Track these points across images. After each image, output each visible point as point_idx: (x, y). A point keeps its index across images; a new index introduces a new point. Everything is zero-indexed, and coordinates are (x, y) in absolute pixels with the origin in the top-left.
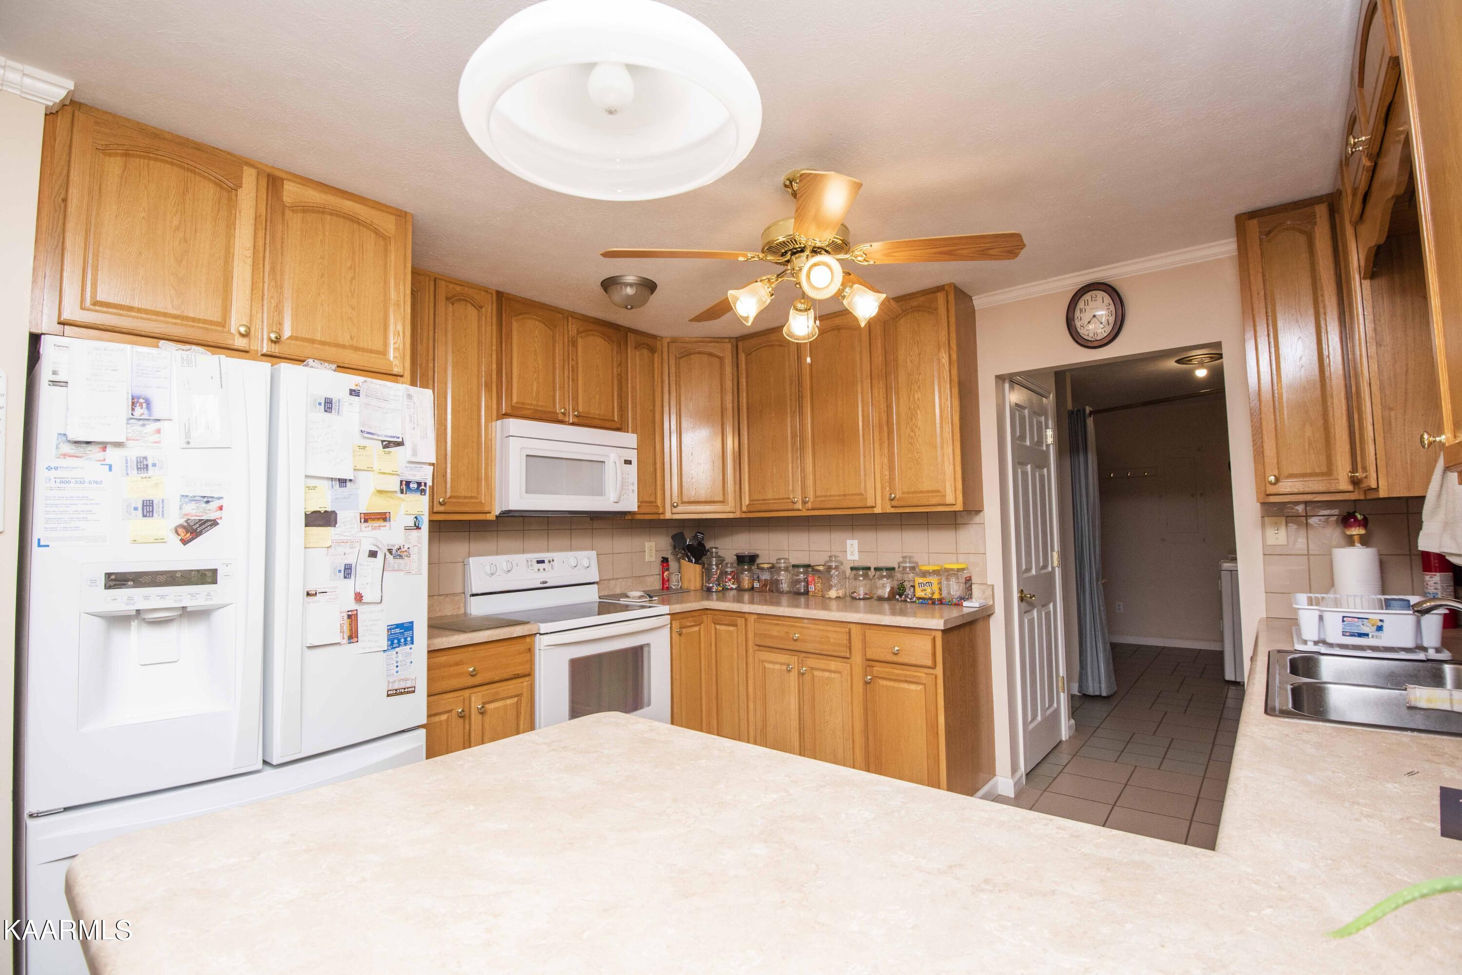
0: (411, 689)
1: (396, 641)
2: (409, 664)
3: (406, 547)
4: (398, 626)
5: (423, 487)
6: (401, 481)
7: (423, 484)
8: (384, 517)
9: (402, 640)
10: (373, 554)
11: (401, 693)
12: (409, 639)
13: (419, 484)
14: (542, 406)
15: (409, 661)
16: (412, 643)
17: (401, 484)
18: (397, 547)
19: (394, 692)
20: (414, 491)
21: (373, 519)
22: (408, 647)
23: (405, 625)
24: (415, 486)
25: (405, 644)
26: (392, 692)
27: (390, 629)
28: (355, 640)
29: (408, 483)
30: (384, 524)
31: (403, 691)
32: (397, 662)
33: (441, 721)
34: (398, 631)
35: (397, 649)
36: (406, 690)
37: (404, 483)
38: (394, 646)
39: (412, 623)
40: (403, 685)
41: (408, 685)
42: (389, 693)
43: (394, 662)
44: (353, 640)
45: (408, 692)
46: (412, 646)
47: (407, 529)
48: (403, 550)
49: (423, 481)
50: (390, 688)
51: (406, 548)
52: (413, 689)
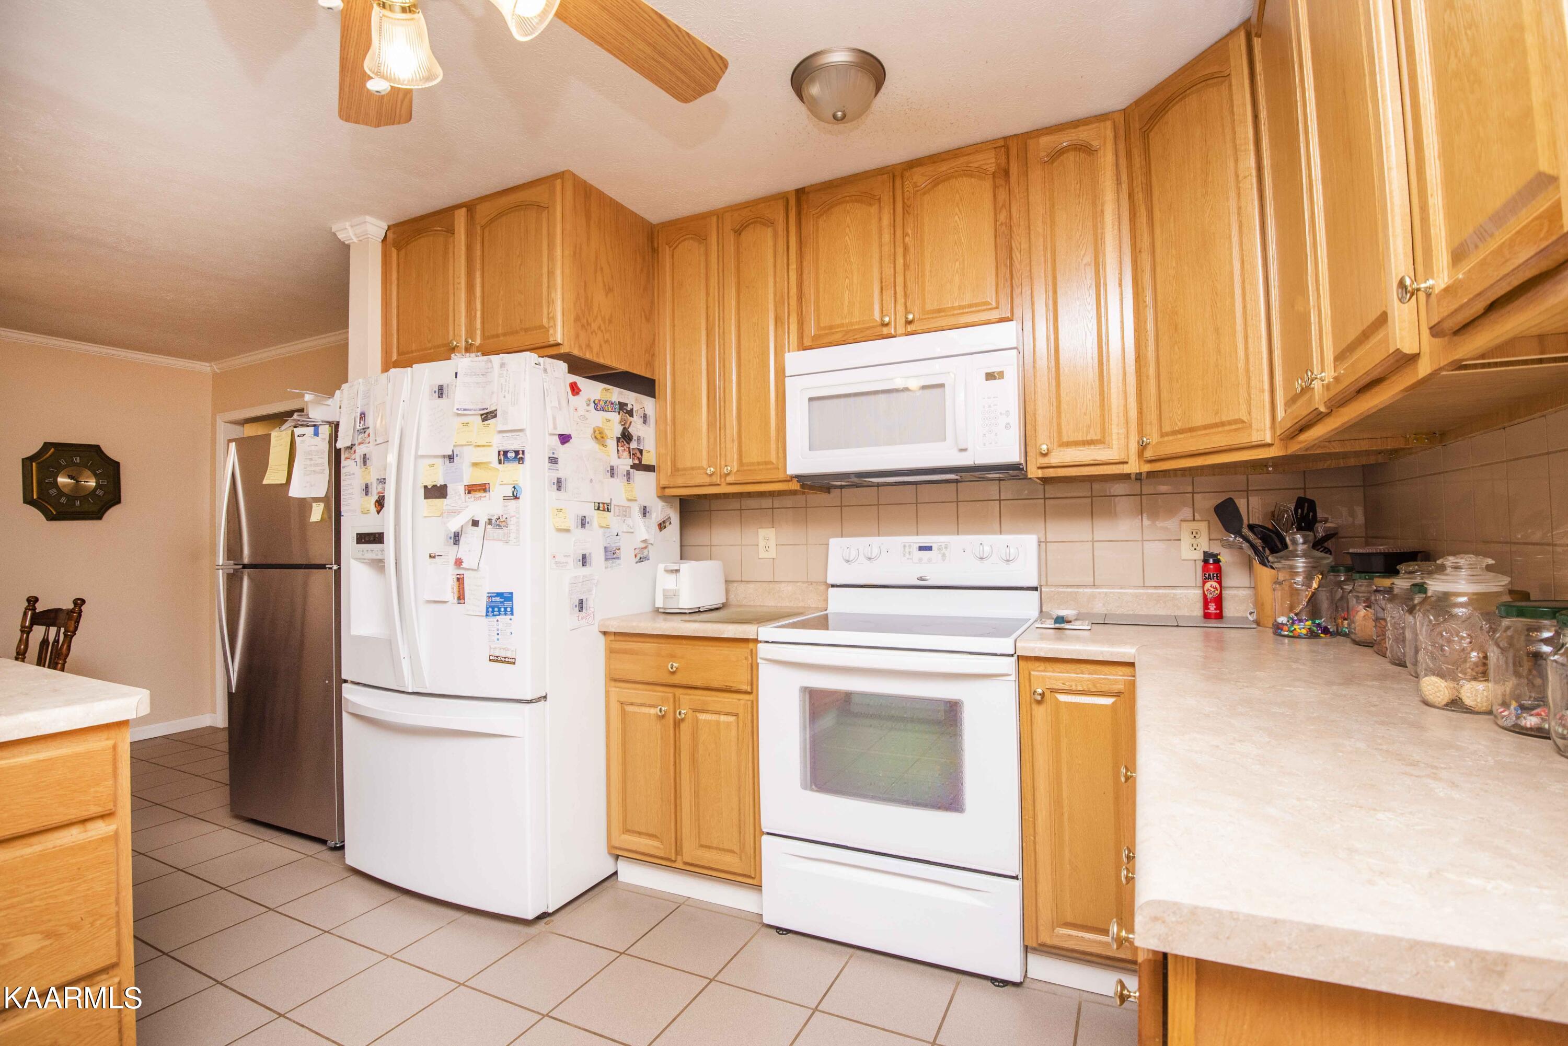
0: (511, 660)
1: (496, 609)
2: (509, 634)
3: (504, 517)
4: (499, 595)
5: (521, 455)
6: (499, 452)
7: (521, 452)
8: (483, 488)
9: (502, 609)
10: (475, 523)
11: (502, 662)
12: (509, 609)
13: (517, 453)
14: (858, 323)
15: (509, 631)
16: (512, 614)
17: (499, 454)
18: (496, 517)
19: (496, 658)
20: (511, 460)
21: (475, 491)
22: (509, 617)
23: (505, 595)
24: (513, 455)
25: (506, 614)
26: (493, 658)
27: (492, 597)
28: (462, 601)
29: (505, 453)
30: (484, 494)
31: (503, 659)
32: (498, 630)
33: (650, 714)
34: (498, 599)
35: (498, 617)
36: (507, 660)
37: (502, 453)
38: (495, 613)
39: (512, 593)
40: (503, 654)
41: (509, 656)
42: (491, 658)
43: (495, 629)
44: (461, 601)
45: (509, 663)
46: (512, 617)
47: (505, 499)
48: (502, 520)
49: (520, 449)
50: (492, 654)
51: (504, 519)
52: (513, 661)
